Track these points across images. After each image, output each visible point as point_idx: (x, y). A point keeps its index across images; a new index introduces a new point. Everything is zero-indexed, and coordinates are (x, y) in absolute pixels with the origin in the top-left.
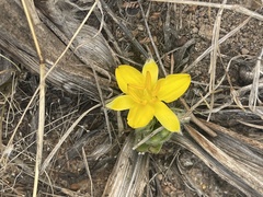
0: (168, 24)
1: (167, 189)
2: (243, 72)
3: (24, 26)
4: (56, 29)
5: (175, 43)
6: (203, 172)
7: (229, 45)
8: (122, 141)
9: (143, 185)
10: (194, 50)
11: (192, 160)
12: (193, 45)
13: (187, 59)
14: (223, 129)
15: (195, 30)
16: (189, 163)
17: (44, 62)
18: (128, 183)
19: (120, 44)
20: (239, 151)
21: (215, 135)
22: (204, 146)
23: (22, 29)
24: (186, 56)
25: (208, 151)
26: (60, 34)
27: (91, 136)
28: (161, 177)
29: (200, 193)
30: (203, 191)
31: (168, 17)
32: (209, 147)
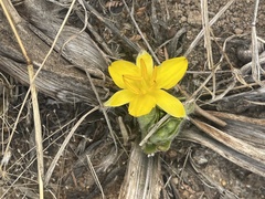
0: (155, 16)
1: (185, 193)
2: (240, 52)
3: (6, 28)
4: (40, 33)
5: (166, 35)
6: (220, 168)
7: (221, 28)
8: (129, 148)
9: (158, 189)
10: (186, 40)
11: (206, 156)
12: (185, 34)
13: (181, 49)
14: (231, 116)
15: (184, 18)
16: (203, 160)
17: (31, 63)
18: (142, 190)
19: (110, 46)
20: (253, 137)
21: (224, 124)
22: (215, 136)
23: (4, 32)
24: (179, 46)
25: (221, 140)
26: (45, 37)
27: (95, 148)
28: (176, 181)
29: (221, 189)
30: (224, 187)
31: (154, 9)
32: (221, 136)
